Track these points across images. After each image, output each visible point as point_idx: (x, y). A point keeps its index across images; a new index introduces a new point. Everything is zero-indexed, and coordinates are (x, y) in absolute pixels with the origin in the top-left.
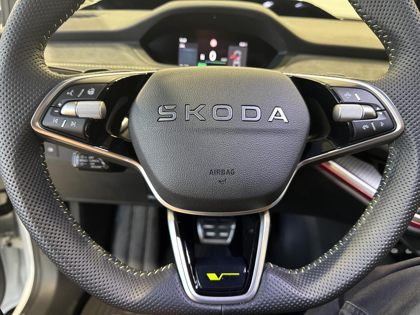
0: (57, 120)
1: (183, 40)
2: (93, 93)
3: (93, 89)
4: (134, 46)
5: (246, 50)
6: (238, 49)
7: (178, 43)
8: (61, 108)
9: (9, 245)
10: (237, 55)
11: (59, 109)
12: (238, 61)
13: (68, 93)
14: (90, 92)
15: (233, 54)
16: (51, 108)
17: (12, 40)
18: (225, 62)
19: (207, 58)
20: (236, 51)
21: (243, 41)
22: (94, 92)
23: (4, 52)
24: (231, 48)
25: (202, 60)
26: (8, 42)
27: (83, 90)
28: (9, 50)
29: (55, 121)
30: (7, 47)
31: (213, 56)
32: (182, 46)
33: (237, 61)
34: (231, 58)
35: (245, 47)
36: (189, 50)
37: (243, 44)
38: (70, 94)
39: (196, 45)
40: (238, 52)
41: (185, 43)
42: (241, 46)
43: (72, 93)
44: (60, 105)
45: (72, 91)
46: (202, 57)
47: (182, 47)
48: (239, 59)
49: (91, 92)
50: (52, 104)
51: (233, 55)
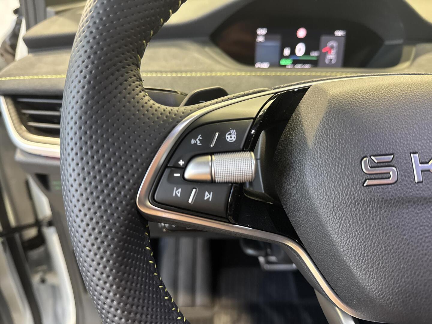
0: (180, 190)
1: (262, 32)
2: (234, 137)
3: (233, 132)
4: (203, 43)
5: (343, 39)
6: (334, 40)
7: (256, 35)
8: (184, 168)
9: (43, 281)
10: (332, 47)
11: (181, 171)
12: (333, 55)
13: (193, 141)
14: (229, 136)
15: (326, 45)
16: (167, 171)
17: (95, 53)
18: (316, 57)
19: (293, 52)
20: (330, 42)
21: (339, 29)
22: (236, 135)
23: (83, 76)
24: (324, 38)
25: (286, 56)
26: (89, 57)
27: (217, 134)
28: (91, 72)
29: (177, 192)
30: (87, 67)
31: (300, 49)
32: (260, 39)
33: (331, 55)
34: (323, 51)
35: (342, 36)
36: (270, 44)
37: (339, 33)
38: (197, 142)
39: (279, 37)
40: (333, 43)
41: (263, 35)
42: (337, 35)
43: (199, 140)
44: (181, 163)
45: (199, 137)
46: (287, 52)
47: (260, 41)
48: (333, 52)
49: (231, 137)
50: (168, 162)
51: (325, 48)
